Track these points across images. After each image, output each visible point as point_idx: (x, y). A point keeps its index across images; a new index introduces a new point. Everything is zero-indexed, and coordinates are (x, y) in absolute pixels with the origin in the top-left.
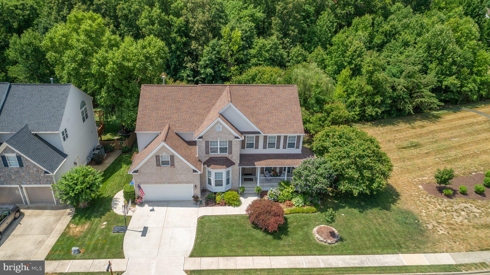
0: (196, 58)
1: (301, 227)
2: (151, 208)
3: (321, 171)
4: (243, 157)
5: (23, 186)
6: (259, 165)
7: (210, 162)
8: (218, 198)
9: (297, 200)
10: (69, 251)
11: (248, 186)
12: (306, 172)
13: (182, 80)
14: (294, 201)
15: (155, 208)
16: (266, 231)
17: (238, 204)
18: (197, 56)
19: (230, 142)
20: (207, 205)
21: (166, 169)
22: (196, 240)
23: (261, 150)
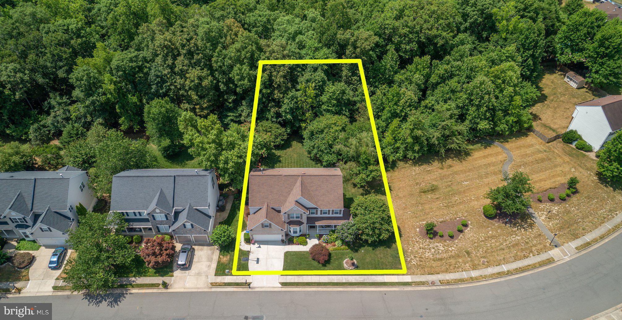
0: (278, 104)
1: (338, 259)
2: (258, 246)
3: (350, 231)
4: (308, 218)
5: (193, 235)
6: (318, 224)
7: (290, 223)
8: (295, 240)
9: (338, 243)
10: (224, 271)
11: (312, 232)
12: (342, 231)
13: (267, 120)
14: (336, 243)
15: (261, 246)
16: (319, 262)
17: (305, 243)
18: (279, 102)
19: (301, 215)
20: (289, 244)
21: (266, 229)
22: (284, 266)
23: (319, 215)
